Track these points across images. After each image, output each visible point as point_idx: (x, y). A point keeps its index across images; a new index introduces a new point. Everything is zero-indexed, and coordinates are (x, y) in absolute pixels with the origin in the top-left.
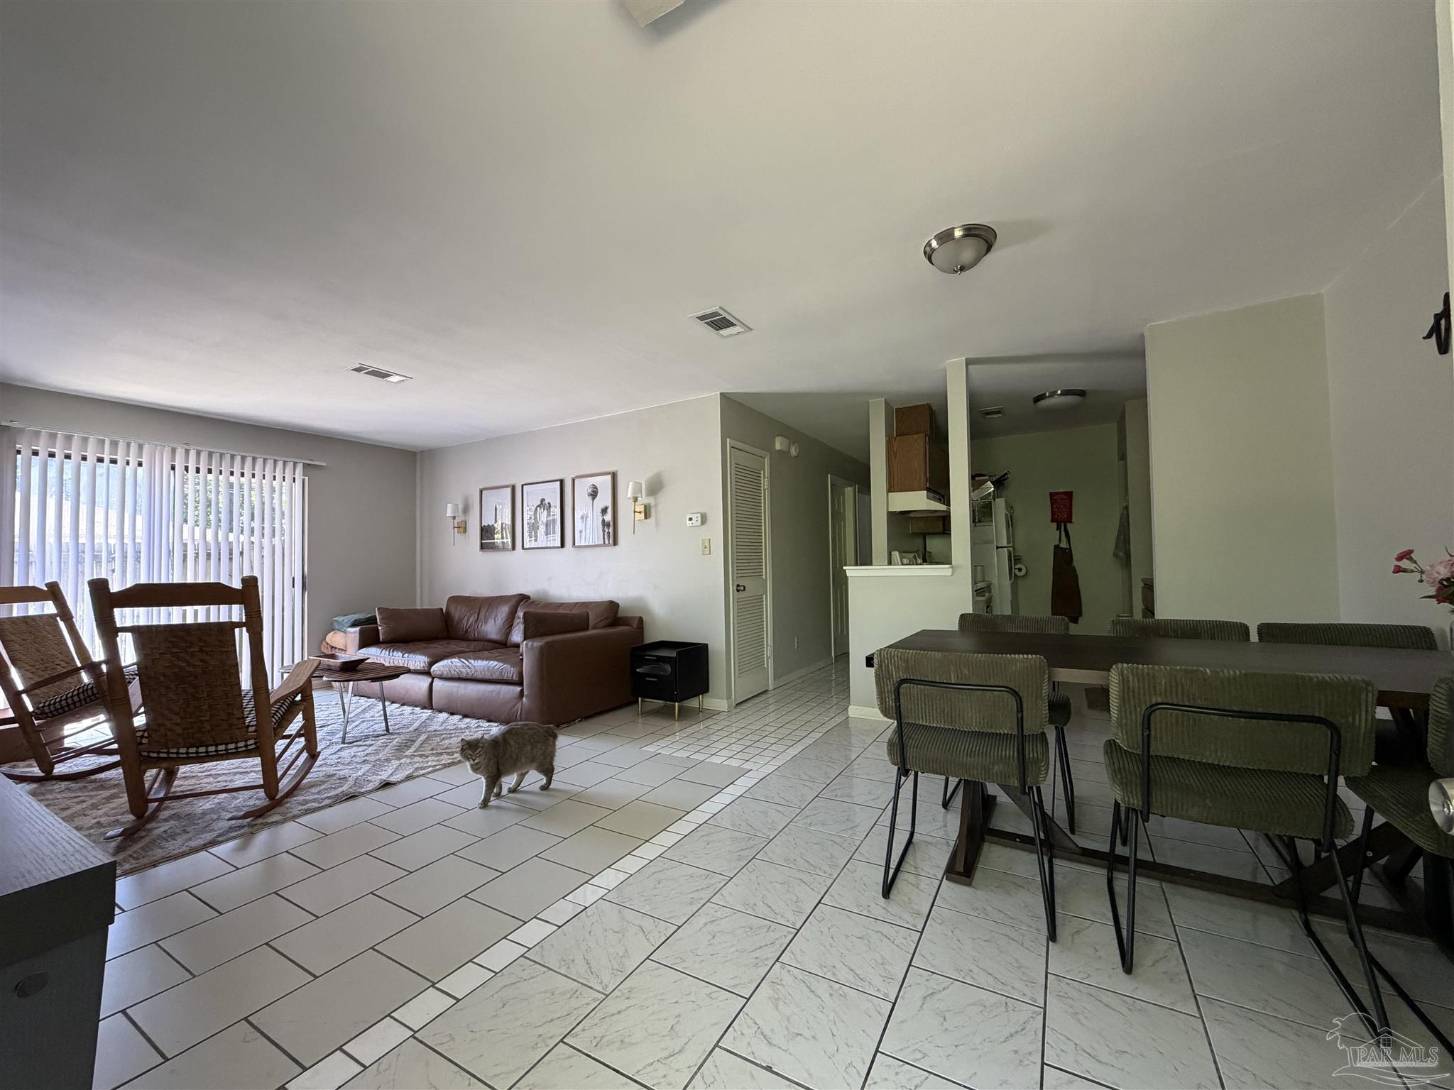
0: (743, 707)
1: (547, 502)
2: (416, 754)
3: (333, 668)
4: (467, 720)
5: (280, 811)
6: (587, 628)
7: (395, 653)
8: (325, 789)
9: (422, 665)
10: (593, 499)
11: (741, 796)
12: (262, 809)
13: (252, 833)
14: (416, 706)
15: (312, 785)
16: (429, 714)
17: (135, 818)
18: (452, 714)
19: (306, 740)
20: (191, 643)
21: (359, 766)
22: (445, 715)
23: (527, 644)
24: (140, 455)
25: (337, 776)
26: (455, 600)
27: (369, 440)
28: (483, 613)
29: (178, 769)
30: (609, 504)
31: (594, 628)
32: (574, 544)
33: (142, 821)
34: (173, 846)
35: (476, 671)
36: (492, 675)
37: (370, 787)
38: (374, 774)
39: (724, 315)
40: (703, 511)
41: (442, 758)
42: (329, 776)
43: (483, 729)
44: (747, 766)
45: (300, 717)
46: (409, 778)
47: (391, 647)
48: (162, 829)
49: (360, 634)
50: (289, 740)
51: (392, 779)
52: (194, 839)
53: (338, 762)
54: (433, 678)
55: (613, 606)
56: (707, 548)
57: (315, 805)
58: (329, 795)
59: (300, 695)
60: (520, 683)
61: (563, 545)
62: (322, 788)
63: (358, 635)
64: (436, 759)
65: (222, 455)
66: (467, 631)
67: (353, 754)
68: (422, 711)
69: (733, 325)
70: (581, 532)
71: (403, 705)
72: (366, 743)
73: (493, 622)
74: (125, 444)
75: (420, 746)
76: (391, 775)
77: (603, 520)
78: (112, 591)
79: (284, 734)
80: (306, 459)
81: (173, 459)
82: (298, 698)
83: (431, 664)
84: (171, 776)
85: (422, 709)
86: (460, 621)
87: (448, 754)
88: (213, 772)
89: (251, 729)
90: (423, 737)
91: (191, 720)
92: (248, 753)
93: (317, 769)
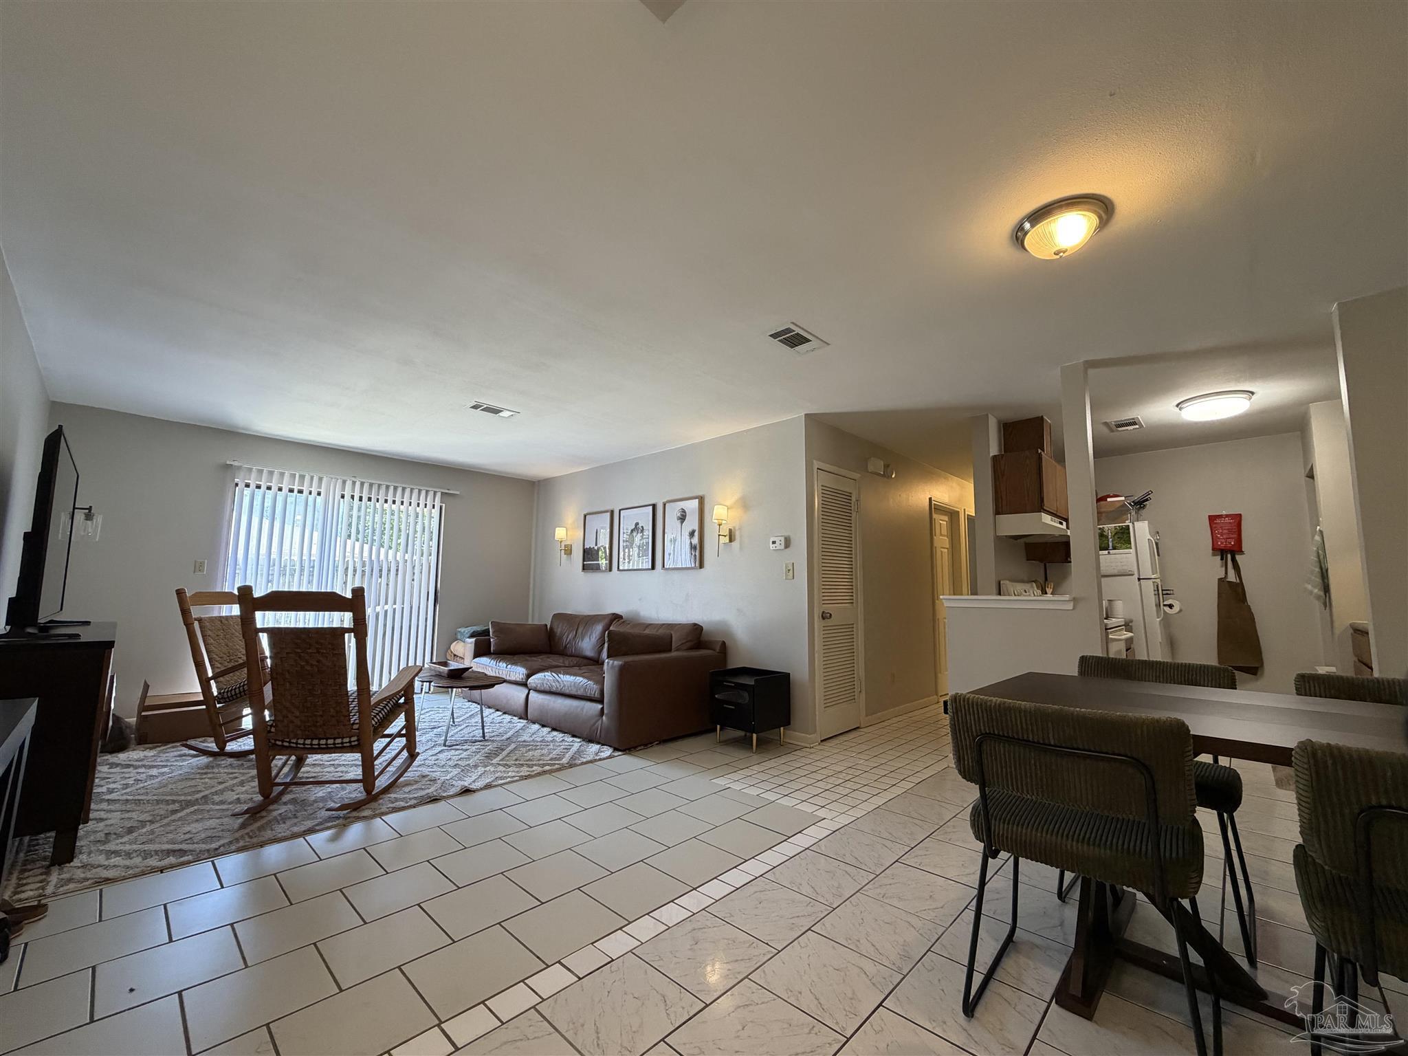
0: (827, 744)
1: (640, 525)
2: (501, 762)
3: (443, 675)
4: (555, 733)
5: (372, 807)
6: (670, 650)
7: (501, 663)
8: (416, 789)
9: (520, 677)
10: (682, 523)
11: (808, 848)
12: (360, 801)
13: (344, 825)
14: (515, 716)
15: (407, 784)
16: (523, 724)
17: (262, 798)
18: (543, 726)
19: (407, 741)
20: (310, 645)
21: (450, 770)
22: (537, 726)
23: (608, 663)
24: (320, 486)
25: (429, 777)
26: (558, 617)
27: (495, 471)
28: (580, 631)
29: (307, 757)
30: (696, 528)
31: (677, 650)
32: (664, 566)
33: (267, 800)
34: (281, 830)
35: (564, 686)
36: (577, 691)
37: (452, 791)
38: (460, 779)
39: (798, 330)
40: (786, 534)
41: (522, 769)
42: (424, 777)
43: (566, 744)
44: (822, 813)
45: (403, 716)
46: (488, 786)
47: (498, 658)
48: (280, 812)
49: (475, 644)
50: (390, 739)
51: (473, 787)
52: (298, 824)
53: (435, 764)
54: (529, 690)
55: (696, 629)
56: (791, 571)
57: (402, 804)
58: (416, 796)
59: (403, 698)
60: (601, 701)
61: (653, 567)
62: (413, 788)
63: (473, 645)
64: (517, 769)
65: (379, 486)
66: (566, 646)
67: (449, 757)
68: (519, 720)
69: (808, 341)
70: (670, 554)
71: (505, 713)
72: (464, 747)
73: (588, 639)
74: (309, 478)
75: (506, 756)
76: (474, 782)
77: (691, 543)
78: (255, 596)
79: (385, 733)
80: (444, 489)
81: (343, 489)
82: (402, 701)
83: (529, 676)
84: (300, 762)
85: (520, 719)
86: (561, 638)
87: (529, 766)
88: (336, 762)
89: (356, 727)
90: (513, 746)
91: (307, 714)
92: (352, 749)
93: (415, 769)
